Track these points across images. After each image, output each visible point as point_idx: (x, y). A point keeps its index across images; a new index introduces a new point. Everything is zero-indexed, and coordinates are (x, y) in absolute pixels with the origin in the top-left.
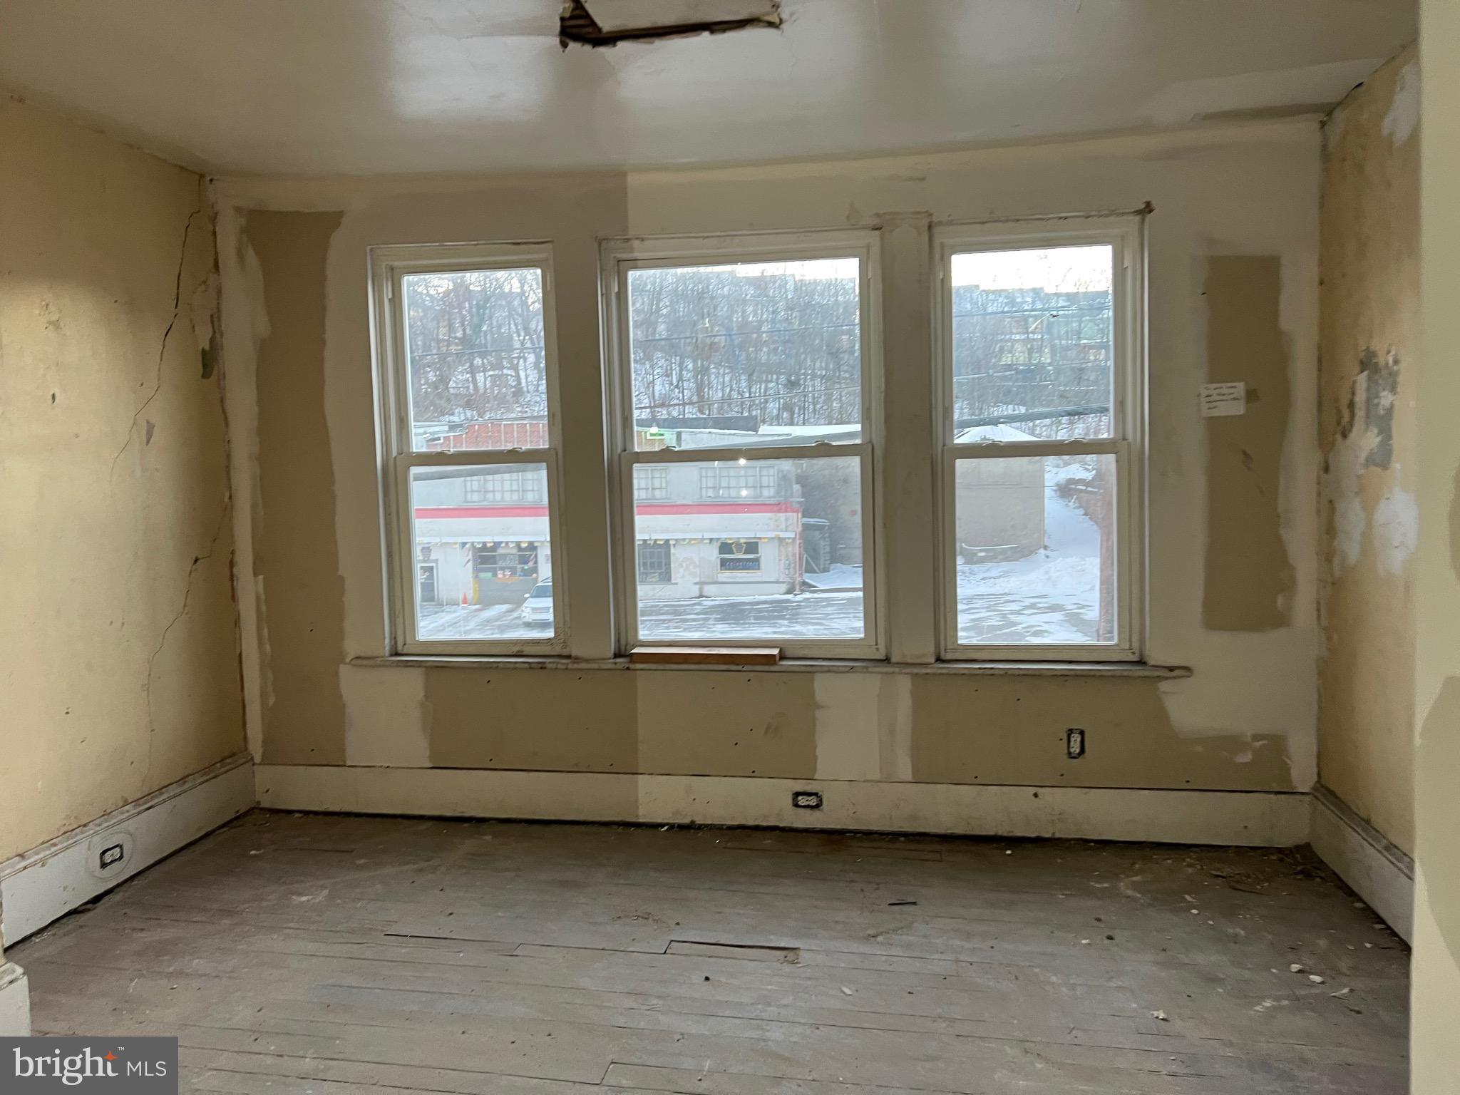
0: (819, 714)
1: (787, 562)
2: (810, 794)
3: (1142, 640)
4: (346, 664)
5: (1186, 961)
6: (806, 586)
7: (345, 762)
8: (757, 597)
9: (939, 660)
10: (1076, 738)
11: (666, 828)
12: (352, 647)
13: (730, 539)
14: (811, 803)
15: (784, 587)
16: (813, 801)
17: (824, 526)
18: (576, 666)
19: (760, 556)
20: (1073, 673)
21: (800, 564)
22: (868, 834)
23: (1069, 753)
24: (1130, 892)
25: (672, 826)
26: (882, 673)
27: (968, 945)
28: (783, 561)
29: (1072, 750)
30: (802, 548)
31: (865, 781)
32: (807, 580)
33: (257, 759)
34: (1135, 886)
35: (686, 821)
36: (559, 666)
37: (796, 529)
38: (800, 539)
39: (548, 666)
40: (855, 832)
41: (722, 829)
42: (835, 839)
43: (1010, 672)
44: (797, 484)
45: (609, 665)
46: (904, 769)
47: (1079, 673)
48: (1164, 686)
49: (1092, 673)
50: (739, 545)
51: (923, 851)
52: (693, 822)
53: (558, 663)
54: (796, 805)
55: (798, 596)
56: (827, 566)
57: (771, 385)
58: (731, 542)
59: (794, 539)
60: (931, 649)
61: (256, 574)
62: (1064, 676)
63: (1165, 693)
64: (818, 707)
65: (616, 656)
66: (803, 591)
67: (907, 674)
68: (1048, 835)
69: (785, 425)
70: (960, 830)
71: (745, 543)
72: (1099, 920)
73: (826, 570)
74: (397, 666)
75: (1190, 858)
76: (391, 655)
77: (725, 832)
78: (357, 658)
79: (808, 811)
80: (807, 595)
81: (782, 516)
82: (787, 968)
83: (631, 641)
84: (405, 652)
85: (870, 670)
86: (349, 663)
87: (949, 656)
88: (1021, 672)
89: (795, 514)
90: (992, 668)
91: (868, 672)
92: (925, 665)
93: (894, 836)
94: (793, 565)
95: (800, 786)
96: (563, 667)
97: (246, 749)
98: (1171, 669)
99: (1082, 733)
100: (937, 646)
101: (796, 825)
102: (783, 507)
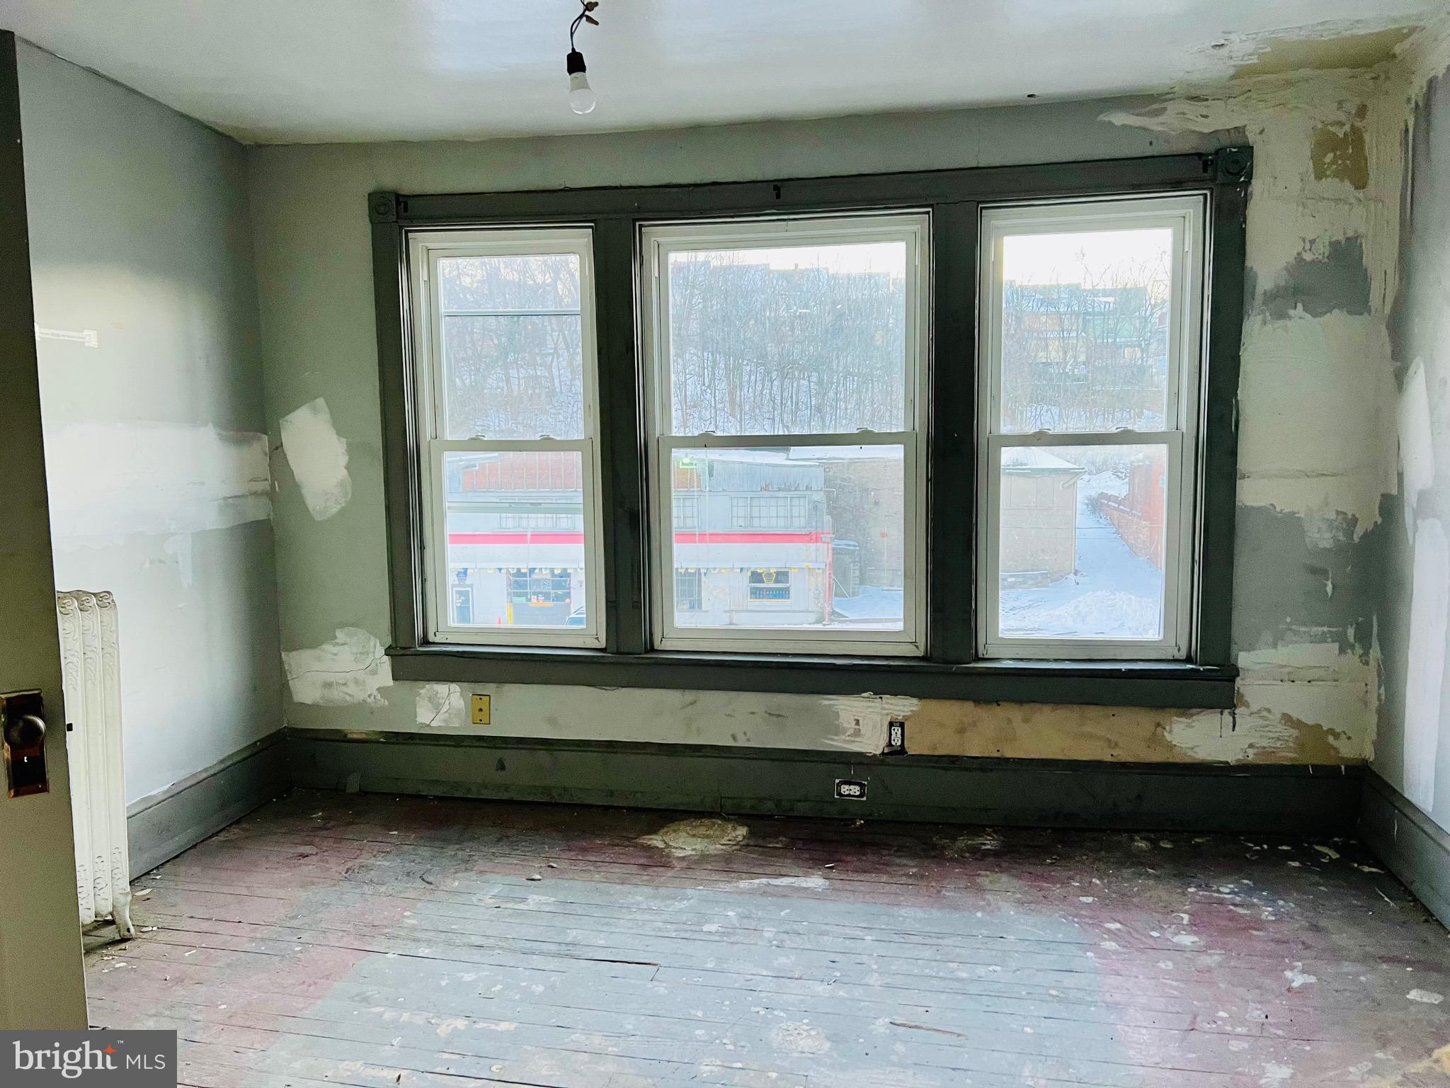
1: (817, 592)
6: (835, 616)
13: (760, 568)
15: (813, 617)
17: (854, 551)
19: (790, 586)
21: (829, 591)
28: (812, 591)
30: (832, 577)
32: (836, 610)
37: (825, 560)
38: (830, 567)
44: (828, 514)
50: (769, 575)
56: (856, 589)
58: (761, 571)
59: (824, 570)
66: (832, 621)
71: (775, 573)
73: (855, 593)
81: (812, 546)
94: (822, 595)
102: (814, 537)
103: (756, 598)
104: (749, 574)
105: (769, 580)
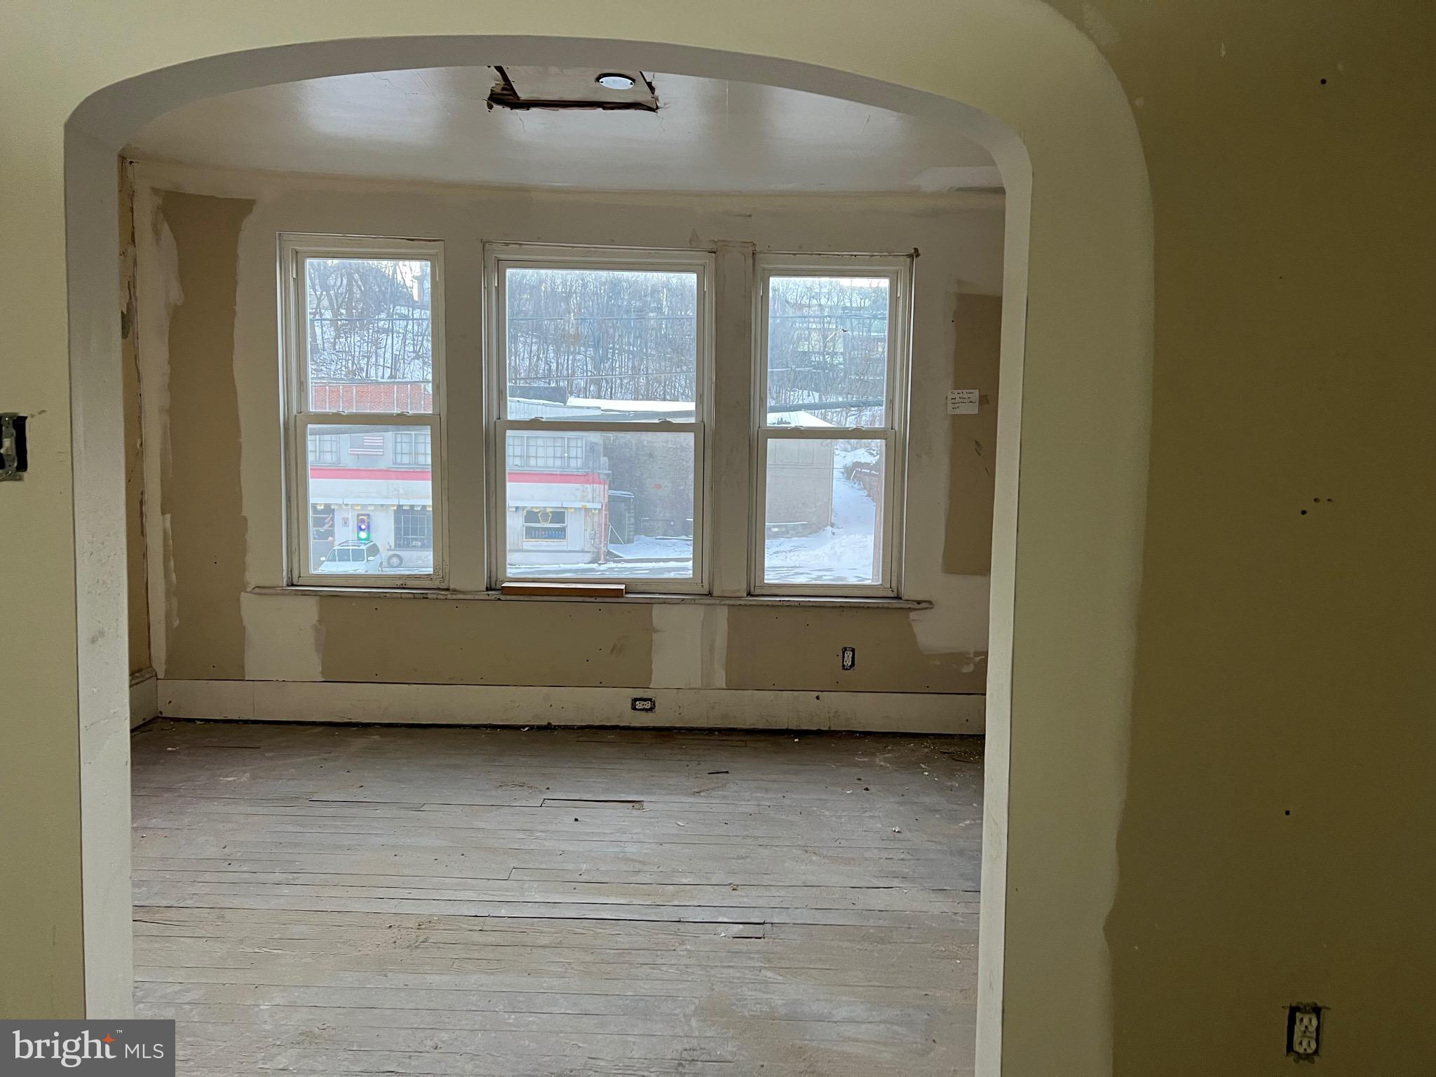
0: (655, 636)
1: (593, 532)
2: (645, 700)
3: (899, 582)
4: (247, 592)
5: (917, 801)
6: (611, 556)
7: (244, 677)
8: (561, 565)
9: (749, 594)
10: (849, 654)
11: (527, 729)
12: (253, 577)
13: (537, 508)
14: (646, 707)
15: (588, 557)
16: (648, 705)
17: (630, 499)
18: (454, 597)
19: (567, 526)
20: (848, 605)
21: (605, 534)
22: (691, 731)
23: (844, 666)
24: (882, 763)
25: (532, 727)
26: (705, 604)
27: (766, 796)
28: (588, 532)
29: (845, 664)
30: (608, 519)
31: (689, 689)
32: (611, 550)
33: (161, 675)
34: (885, 760)
35: (544, 723)
36: (439, 597)
37: (602, 501)
38: (605, 510)
39: (429, 596)
40: (680, 729)
41: (574, 729)
42: (666, 736)
43: (802, 604)
44: (604, 456)
45: (483, 596)
46: (720, 678)
47: (853, 605)
48: (913, 615)
49: (862, 605)
50: (545, 515)
51: (733, 741)
52: (549, 724)
53: (438, 594)
54: (634, 708)
55: (602, 565)
56: (631, 537)
57: (578, 357)
58: (538, 510)
59: (600, 510)
60: (744, 586)
61: (163, 513)
62: (841, 607)
63: (914, 620)
64: (656, 631)
65: (487, 589)
66: (607, 561)
67: (725, 605)
68: (826, 729)
69: (593, 398)
70: (760, 726)
71: (551, 512)
72: (859, 779)
73: (630, 541)
74: (296, 595)
75: (927, 743)
76: (288, 585)
77: (577, 731)
78: (257, 587)
79: (643, 713)
80: (612, 565)
81: (589, 487)
82: (636, 813)
83: (500, 577)
84: (299, 584)
85: (697, 601)
86: (251, 592)
87: (758, 592)
88: (811, 604)
89: (602, 486)
90: (789, 601)
91: (695, 604)
92: (739, 598)
93: (711, 731)
94: (598, 535)
95: (639, 693)
96: (443, 597)
97: (151, 666)
98: (919, 602)
99: (853, 650)
100: (749, 584)
101: (633, 725)
102: (591, 478)
103: (532, 538)
104: (525, 512)
105: (545, 521)
